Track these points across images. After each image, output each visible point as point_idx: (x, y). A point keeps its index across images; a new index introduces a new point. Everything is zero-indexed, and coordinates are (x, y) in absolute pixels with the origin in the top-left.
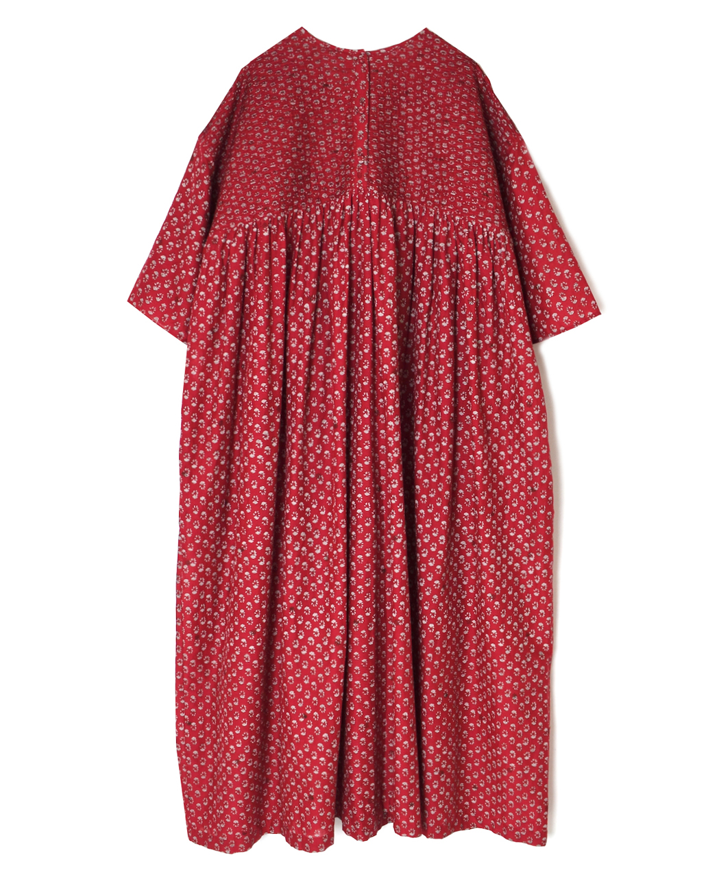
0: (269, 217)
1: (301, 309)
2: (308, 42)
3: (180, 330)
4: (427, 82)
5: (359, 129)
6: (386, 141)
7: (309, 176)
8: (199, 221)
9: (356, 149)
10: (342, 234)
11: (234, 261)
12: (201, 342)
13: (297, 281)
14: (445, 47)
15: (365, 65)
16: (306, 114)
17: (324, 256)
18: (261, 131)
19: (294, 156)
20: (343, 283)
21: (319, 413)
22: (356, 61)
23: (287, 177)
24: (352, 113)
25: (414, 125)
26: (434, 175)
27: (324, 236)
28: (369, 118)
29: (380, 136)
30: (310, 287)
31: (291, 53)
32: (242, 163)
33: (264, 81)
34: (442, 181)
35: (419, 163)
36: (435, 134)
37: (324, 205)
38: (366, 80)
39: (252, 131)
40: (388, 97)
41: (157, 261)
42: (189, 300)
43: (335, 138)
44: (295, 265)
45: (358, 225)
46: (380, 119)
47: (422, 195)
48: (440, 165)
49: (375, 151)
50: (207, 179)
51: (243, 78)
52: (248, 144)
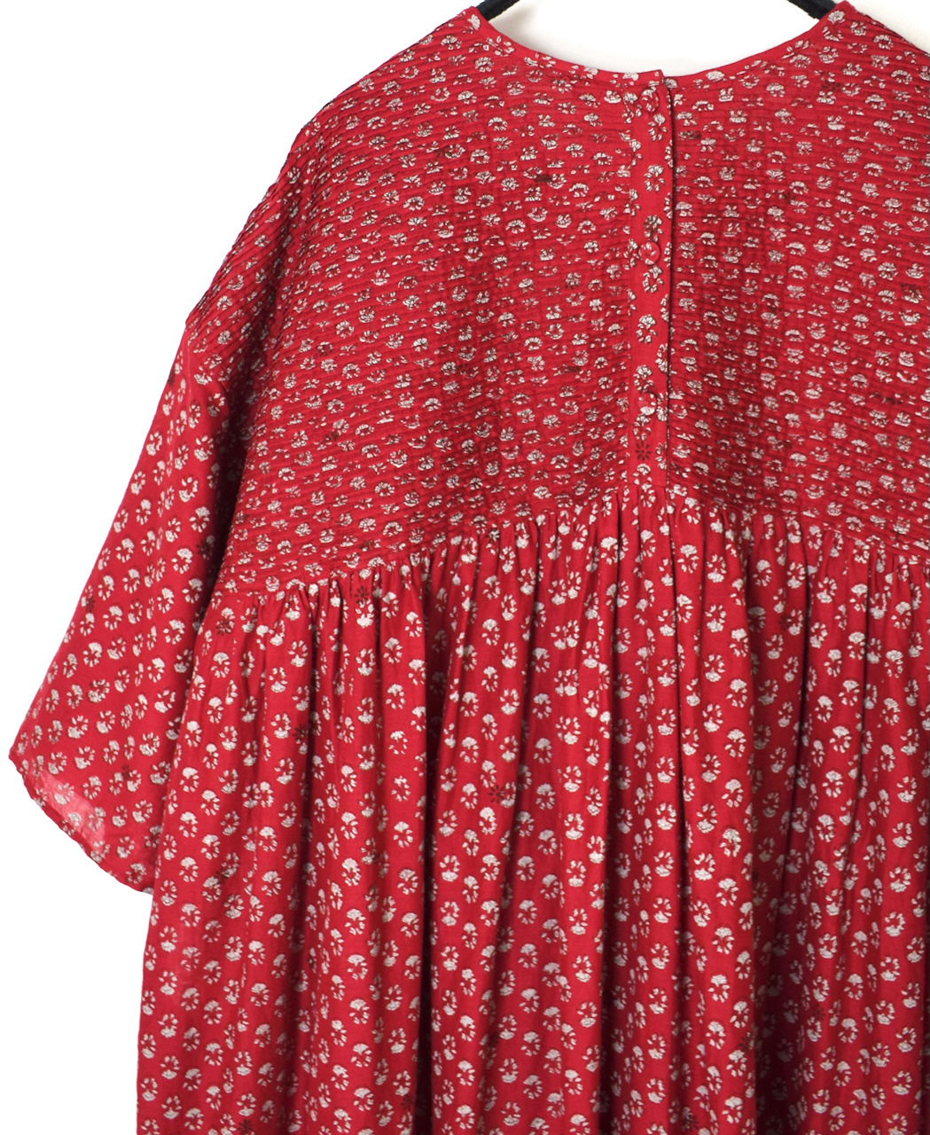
0: (374, 571)
1: (472, 820)
2: (490, 54)
3: (133, 859)
4: (852, 167)
5: (642, 311)
6: (723, 342)
7: (495, 439)
8: (181, 562)
9: (632, 370)
10: (592, 614)
11: (278, 688)
12: (188, 908)
13: (459, 737)
14: (906, 61)
15: (660, 119)
16: (486, 263)
17: (541, 663)
18: (352, 316)
19: (449, 388)
20: (592, 760)
21: (524, 1102)
22: (634, 106)
23: (429, 450)
24: (620, 261)
25: (807, 290)
26: (871, 442)
27: (541, 606)
28: (671, 277)
29: (706, 328)
30: (497, 759)
31: (440, 85)
32: (300, 407)
33: (362, 168)
34: (897, 465)
35: (821, 404)
36: (875, 323)
37: (541, 519)
38: (662, 163)
39: (327, 314)
40: (730, 212)
41: (80, 657)
42: (157, 779)
43: (571, 330)
44: (454, 696)
45: (638, 591)
46: (707, 277)
47: (831, 496)
48: (891, 417)
49: (691, 376)
50: (205, 446)
51: (307, 155)
52: (318, 355)
